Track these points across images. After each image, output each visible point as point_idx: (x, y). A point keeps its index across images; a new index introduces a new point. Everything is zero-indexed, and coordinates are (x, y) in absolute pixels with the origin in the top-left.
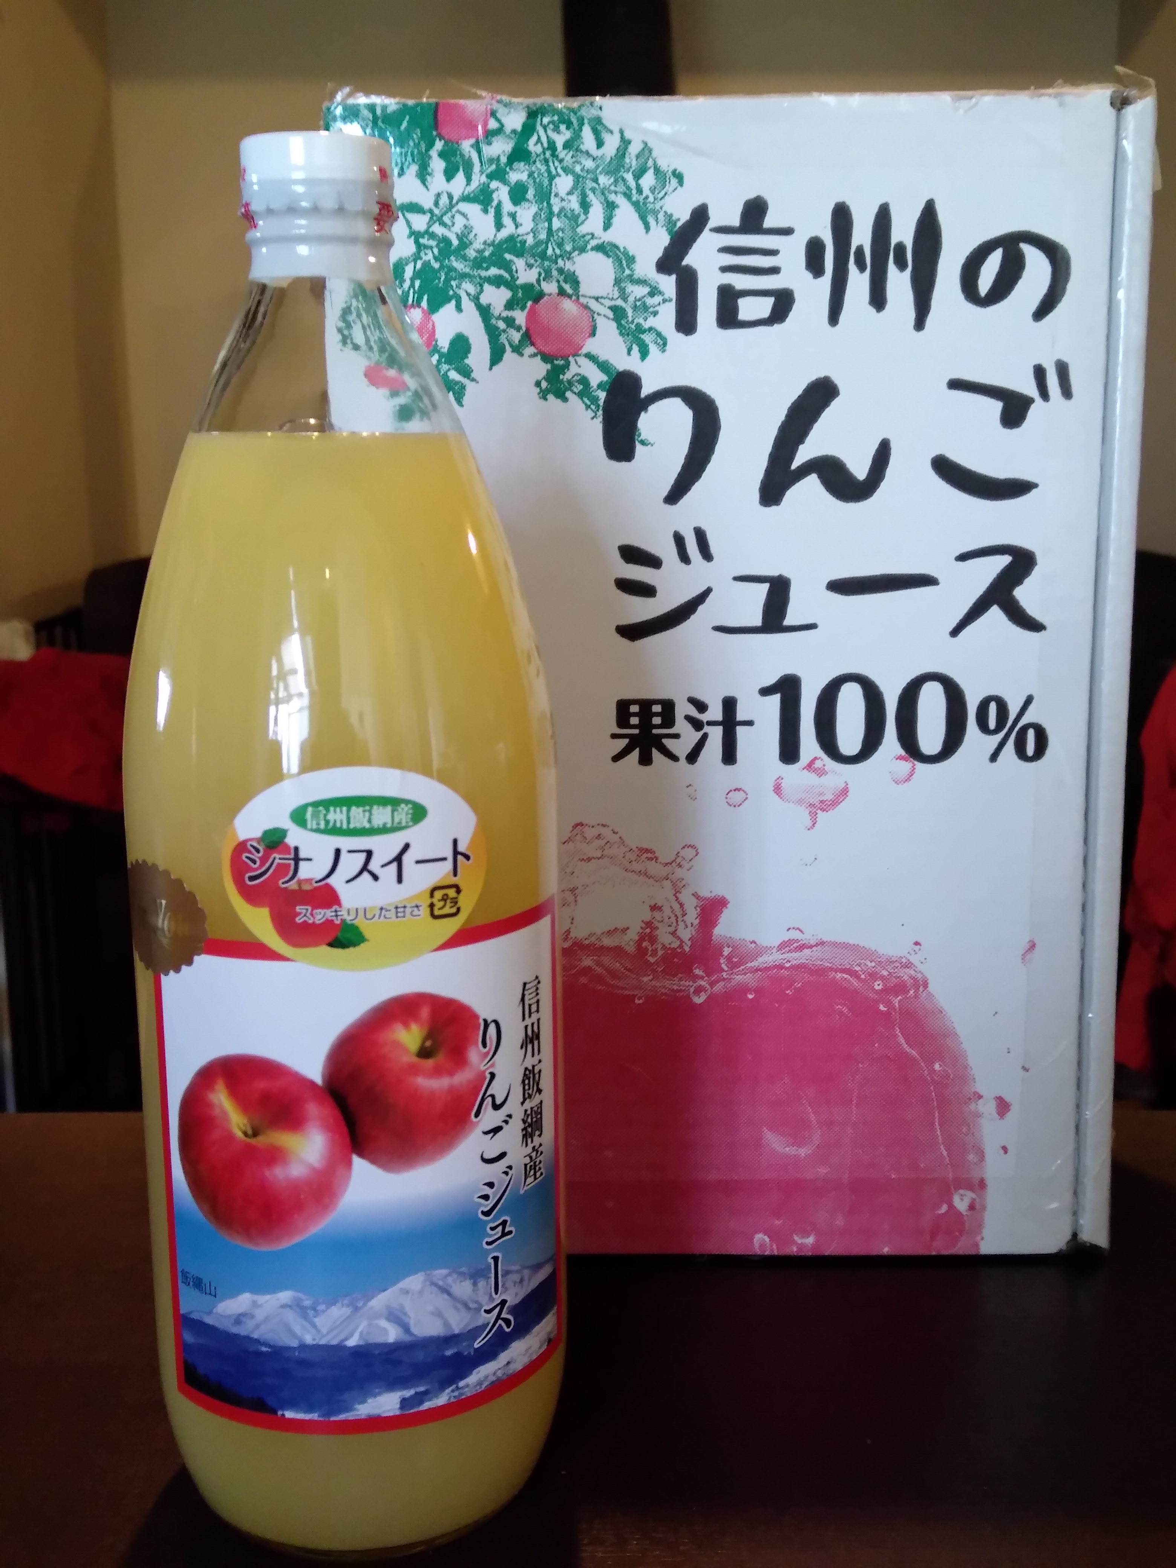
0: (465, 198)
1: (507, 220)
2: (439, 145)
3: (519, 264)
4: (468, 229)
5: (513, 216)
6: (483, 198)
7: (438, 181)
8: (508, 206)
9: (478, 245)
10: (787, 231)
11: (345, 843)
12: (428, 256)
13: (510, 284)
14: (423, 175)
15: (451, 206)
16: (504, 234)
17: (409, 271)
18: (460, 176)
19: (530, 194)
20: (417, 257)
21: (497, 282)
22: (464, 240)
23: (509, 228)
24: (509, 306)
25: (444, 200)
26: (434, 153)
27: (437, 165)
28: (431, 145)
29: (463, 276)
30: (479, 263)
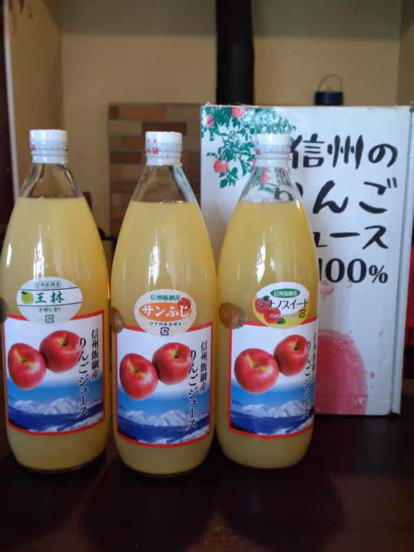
0: (238, 132)
1: (249, 138)
2: (232, 118)
3: (252, 149)
4: (238, 140)
5: (250, 137)
6: (243, 132)
7: (231, 127)
8: (249, 134)
9: (241, 144)
10: (323, 142)
11: (282, 299)
12: (228, 147)
13: (249, 155)
14: (227, 126)
15: (234, 134)
16: (248, 141)
17: (222, 151)
18: (237, 126)
19: (255, 131)
20: (225, 147)
21: (245, 154)
22: (237, 143)
23: (249, 140)
24: (249, 160)
25: (232, 133)
26: (231, 120)
27: (231, 123)
28: (230, 118)
29: (237, 152)
30: (241, 149)
